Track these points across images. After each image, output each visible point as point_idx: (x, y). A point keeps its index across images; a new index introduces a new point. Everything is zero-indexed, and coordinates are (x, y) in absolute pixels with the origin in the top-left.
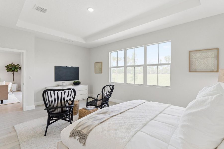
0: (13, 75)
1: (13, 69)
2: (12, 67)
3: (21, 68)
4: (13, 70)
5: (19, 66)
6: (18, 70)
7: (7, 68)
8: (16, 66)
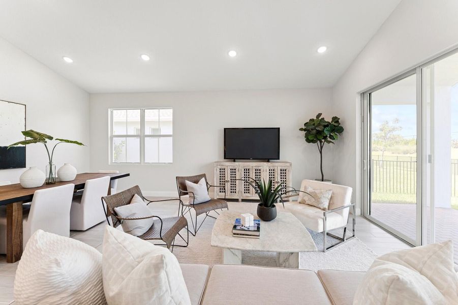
0: (321, 152)
1: (327, 133)
2: (326, 126)
8: (334, 124)
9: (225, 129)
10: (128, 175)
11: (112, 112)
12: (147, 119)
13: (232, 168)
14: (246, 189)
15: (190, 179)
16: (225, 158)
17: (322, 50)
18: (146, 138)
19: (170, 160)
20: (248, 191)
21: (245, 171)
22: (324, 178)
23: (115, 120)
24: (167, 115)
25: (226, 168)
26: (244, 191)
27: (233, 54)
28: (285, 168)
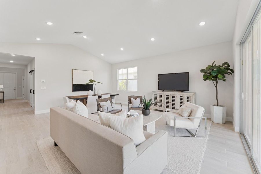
0: (216, 87)
1: (214, 74)
2: (213, 70)
3: (233, 71)
4: (213, 77)
5: (229, 66)
6: (226, 75)
7: (203, 74)
8: (221, 68)
9: (159, 75)
10: (118, 95)
11: (118, 71)
12: (129, 72)
13: (160, 94)
14: (167, 106)
15: (133, 97)
16: (158, 90)
17: (202, 24)
18: (129, 80)
19: (136, 90)
20: (168, 107)
21: (167, 96)
22: (219, 104)
23: (119, 73)
24: (135, 69)
25: (157, 94)
26: (166, 107)
27: (153, 39)
28: (190, 96)
